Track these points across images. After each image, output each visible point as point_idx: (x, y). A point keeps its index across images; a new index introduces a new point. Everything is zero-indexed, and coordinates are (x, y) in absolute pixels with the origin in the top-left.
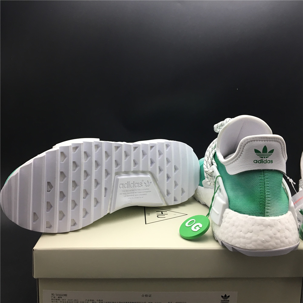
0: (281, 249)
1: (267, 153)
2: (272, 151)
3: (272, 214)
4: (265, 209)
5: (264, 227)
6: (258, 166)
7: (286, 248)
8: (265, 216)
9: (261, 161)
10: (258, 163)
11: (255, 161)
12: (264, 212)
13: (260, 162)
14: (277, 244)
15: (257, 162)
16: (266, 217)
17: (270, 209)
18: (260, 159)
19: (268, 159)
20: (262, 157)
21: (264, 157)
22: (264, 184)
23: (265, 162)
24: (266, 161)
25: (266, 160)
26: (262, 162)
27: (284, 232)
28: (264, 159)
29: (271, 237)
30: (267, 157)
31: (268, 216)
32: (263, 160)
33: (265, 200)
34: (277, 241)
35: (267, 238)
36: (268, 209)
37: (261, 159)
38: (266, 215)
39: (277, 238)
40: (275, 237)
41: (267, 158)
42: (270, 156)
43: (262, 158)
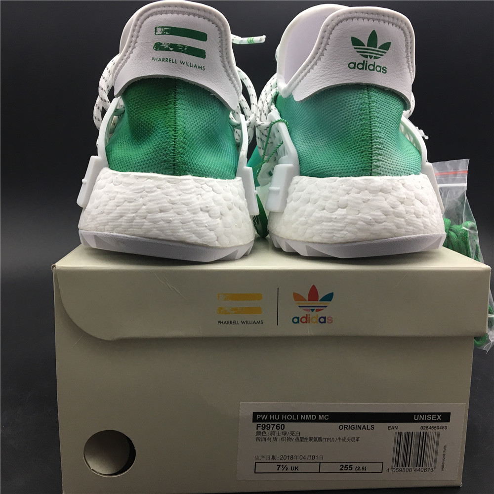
0: (407, 237)
1: (377, 49)
2: (386, 46)
3: (388, 171)
4: (372, 160)
5: (371, 194)
6: (356, 75)
7: (418, 235)
8: (373, 174)
9: (363, 64)
10: (358, 68)
11: (352, 66)
12: (371, 166)
13: (361, 66)
14: (398, 226)
15: (354, 68)
16: (375, 175)
17: (383, 161)
18: (361, 59)
19: (378, 62)
20: (366, 57)
21: (371, 57)
22: (370, 112)
23: (372, 68)
24: (374, 66)
25: (375, 62)
26: (364, 66)
27: (413, 205)
28: (370, 61)
29: (386, 213)
30: (375, 58)
31: (379, 174)
32: (367, 62)
33: (372, 143)
34: (398, 220)
35: (378, 214)
36: (378, 160)
37: (364, 61)
38: (375, 173)
39: (398, 215)
40: (394, 213)
41: (375, 60)
42: (383, 55)
43: (365, 59)
